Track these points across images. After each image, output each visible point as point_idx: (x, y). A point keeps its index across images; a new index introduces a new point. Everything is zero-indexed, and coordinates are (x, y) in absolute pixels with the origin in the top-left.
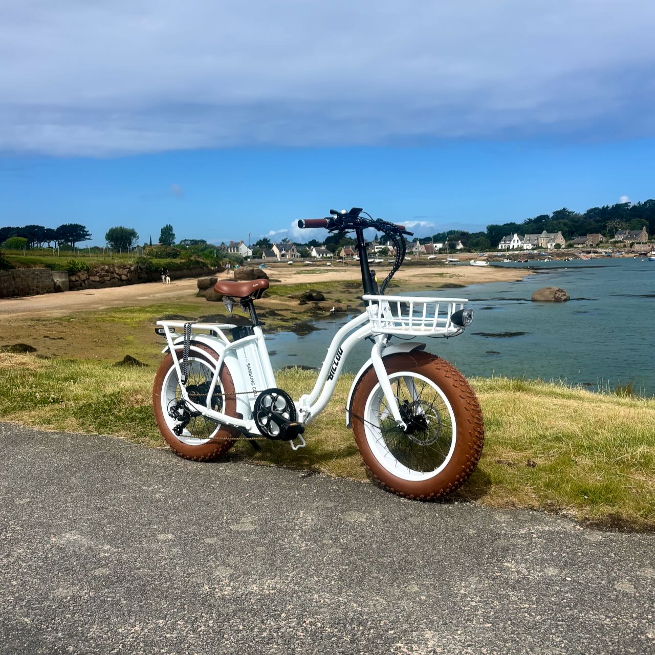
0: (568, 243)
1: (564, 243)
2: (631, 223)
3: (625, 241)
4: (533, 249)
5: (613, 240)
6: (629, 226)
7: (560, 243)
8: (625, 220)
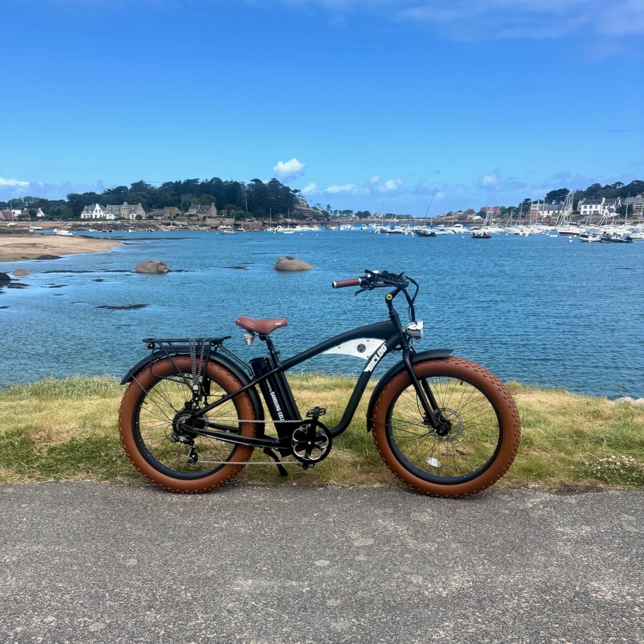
0: (147, 215)
1: (144, 215)
2: (201, 199)
3: (198, 214)
4: (116, 220)
5: (188, 213)
6: (200, 201)
7: (140, 214)
8: (196, 195)
